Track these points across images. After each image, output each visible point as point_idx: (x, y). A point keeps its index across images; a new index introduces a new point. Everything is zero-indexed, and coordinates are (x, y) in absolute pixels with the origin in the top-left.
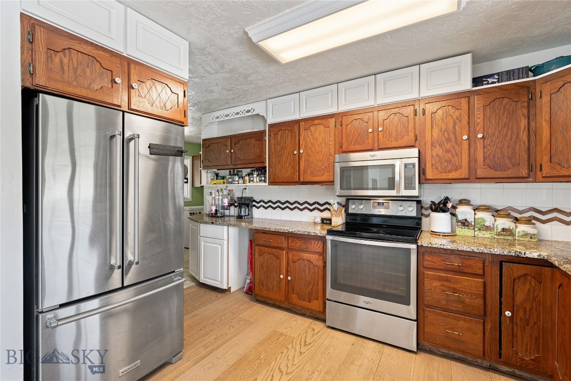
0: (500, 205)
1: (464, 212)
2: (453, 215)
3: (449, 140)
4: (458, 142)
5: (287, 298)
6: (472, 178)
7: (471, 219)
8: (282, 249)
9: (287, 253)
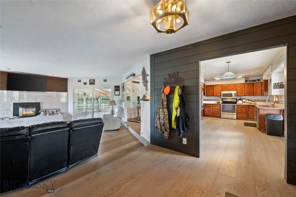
0: (250, 99)
1: (244, 100)
2: (242, 101)
3: (241, 90)
4: (243, 90)
5: (213, 115)
6: (245, 95)
7: (245, 101)
8: (212, 107)
9: (213, 108)
